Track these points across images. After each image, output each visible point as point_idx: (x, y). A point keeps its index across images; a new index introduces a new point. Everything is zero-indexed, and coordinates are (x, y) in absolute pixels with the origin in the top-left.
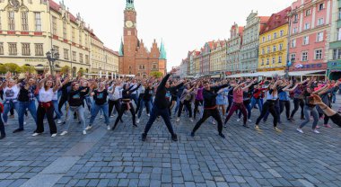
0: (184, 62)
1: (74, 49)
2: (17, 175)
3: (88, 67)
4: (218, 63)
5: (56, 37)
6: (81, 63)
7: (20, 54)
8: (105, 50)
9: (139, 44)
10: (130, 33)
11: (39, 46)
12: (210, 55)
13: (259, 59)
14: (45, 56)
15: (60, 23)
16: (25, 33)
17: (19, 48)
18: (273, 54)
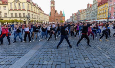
0: (71, 17)
1: (35, 14)
2: (16, 57)
3: (39, 20)
4: (83, 17)
5: (29, 11)
6: (37, 19)
7: (18, 16)
8: (45, 14)
9: (56, 12)
10: (53, 8)
11: (24, 14)
12: (80, 14)
13: (98, 15)
14: (26, 17)
15: (30, 6)
16: (20, 10)
17: (18, 14)
18: (103, 13)
